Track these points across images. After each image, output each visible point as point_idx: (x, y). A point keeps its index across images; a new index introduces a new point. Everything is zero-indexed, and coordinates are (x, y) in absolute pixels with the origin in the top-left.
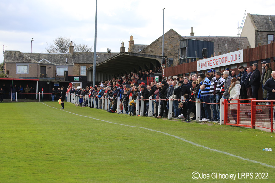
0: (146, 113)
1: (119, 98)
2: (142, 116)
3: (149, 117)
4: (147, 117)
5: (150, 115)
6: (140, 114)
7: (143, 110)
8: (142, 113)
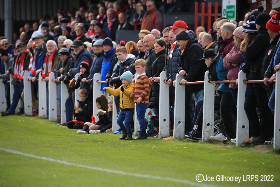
0: (195, 127)
1: (97, 77)
2: (180, 139)
3: (205, 142)
4: (198, 145)
5: (207, 134)
6: (171, 134)
7: (183, 120)
8: (179, 128)
